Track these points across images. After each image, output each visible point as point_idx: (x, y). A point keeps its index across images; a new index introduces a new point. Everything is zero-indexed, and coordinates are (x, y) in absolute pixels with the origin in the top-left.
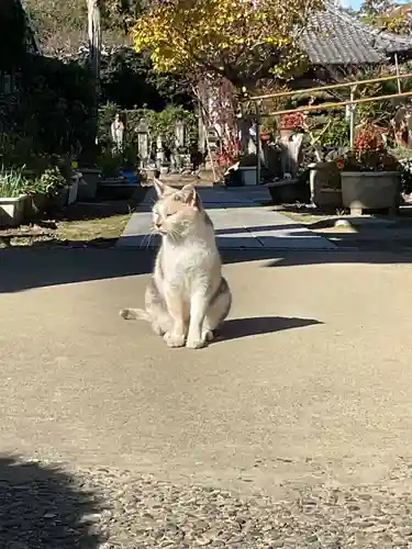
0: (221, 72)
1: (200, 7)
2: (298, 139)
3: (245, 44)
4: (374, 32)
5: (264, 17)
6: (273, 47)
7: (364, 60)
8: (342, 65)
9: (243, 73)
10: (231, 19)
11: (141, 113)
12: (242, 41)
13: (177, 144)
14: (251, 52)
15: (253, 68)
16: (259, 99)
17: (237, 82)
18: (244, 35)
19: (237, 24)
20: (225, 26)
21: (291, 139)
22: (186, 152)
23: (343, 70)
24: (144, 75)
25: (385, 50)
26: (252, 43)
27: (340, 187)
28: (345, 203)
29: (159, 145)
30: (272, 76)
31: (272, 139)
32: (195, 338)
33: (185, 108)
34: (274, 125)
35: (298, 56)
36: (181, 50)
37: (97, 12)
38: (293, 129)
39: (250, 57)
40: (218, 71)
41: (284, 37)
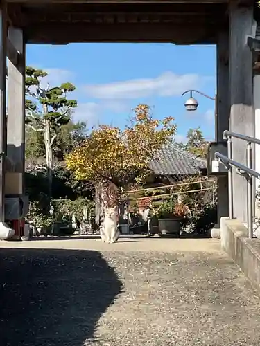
0: (110, 180)
1: (100, 148)
2: (147, 212)
3: (122, 167)
4: (193, 158)
5: (132, 153)
6: (135, 168)
7: (187, 173)
8: (175, 175)
9: (121, 180)
10: (115, 154)
11: (64, 201)
12: (120, 165)
13: (84, 218)
14: (126, 170)
15: (126, 178)
16: (128, 193)
17: (118, 185)
18: (122, 162)
19: (118, 156)
20: (112, 157)
21: (144, 212)
22: (88, 223)
23: (176, 178)
24: (65, 180)
25: (199, 168)
26: (126, 166)
27: (158, 225)
28: (160, 229)
29: (74, 219)
30: (136, 182)
31: (135, 212)
32: (112, 241)
33: (88, 198)
34: (136, 205)
35: (149, 172)
36: (90, 169)
37: (51, 151)
38: (145, 207)
39: (125, 173)
40: (108, 179)
41: (141, 163)
